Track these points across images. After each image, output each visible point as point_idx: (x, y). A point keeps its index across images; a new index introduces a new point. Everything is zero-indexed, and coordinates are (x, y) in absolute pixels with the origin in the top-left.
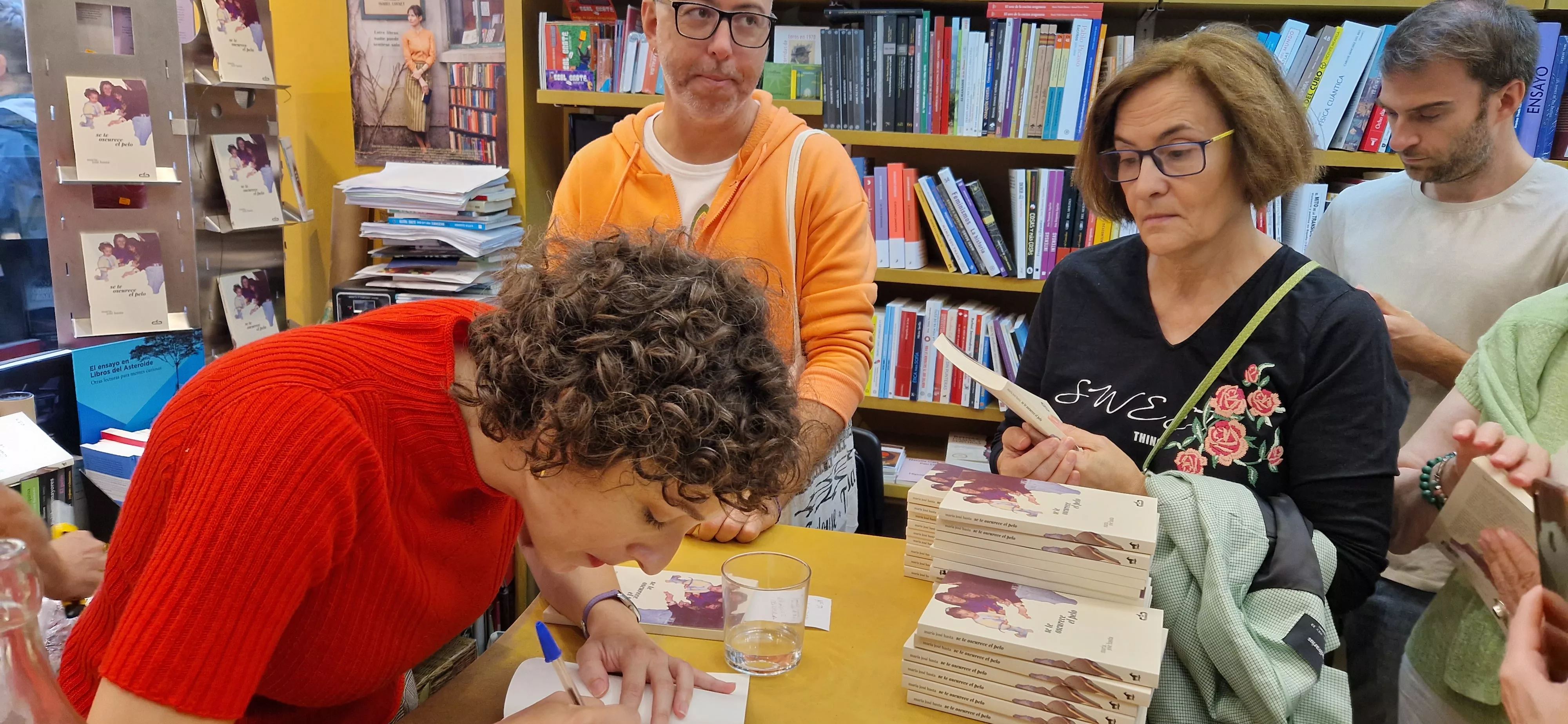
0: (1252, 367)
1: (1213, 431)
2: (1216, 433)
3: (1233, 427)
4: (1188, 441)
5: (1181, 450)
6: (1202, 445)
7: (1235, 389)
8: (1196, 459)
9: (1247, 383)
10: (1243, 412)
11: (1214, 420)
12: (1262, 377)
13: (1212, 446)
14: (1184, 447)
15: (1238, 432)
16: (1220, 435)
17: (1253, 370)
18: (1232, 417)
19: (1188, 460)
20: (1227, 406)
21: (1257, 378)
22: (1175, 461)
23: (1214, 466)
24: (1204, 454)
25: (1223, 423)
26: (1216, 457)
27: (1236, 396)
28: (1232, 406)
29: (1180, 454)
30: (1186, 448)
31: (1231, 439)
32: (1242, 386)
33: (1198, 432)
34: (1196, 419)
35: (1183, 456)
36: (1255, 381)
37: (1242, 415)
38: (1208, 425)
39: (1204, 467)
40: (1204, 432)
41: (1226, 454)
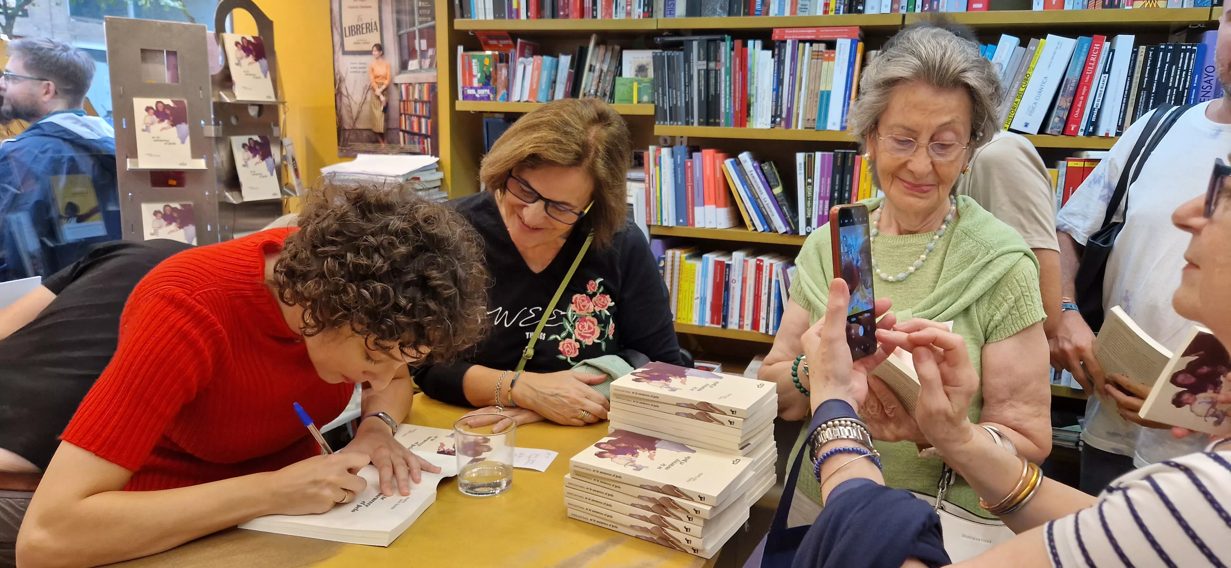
0: (591, 282)
1: (578, 325)
2: (580, 326)
3: (589, 320)
4: (564, 334)
5: (561, 341)
6: (574, 335)
7: (584, 297)
8: (573, 345)
9: (590, 291)
10: (593, 311)
11: (576, 318)
12: (600, 288)
13: (580, 334)
14: (562, 339)
15: (593, 323)
16: (583, 327)
17: (593, 284)
18: (587, 314)
19: (567, 347)
20: (583, 308)
21: (597, 288)
22: (559, 348)
23: (584, 347)
24: (577, 340)
25: (582, 319)
26: (584, 341)
27: (586, 302)
28: (586, 308)
29: (561, 344)
30: (564, 339)
31: (590, 328)
32: (587, 294)
33: (569, 327)
34: (564, 319)
35: (564, 345)
36: (596, 290)
37: (592, 313)
38: (574, 321)
39: (578, 349)
40: (572, 326)
41: (589, 337)
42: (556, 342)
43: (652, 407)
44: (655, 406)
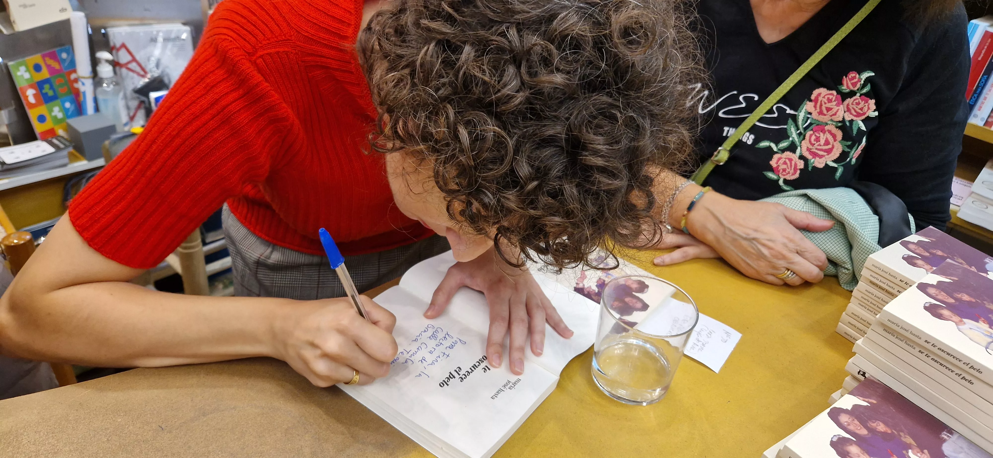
0: (852, 75)
1: (811, 136)
2: (813, 138)
3: (830, 132)
4: (784, 144)
5: (776, 153)
6: (799, 148)
7: (832, 94)
8: (793, 163)
9: (844, 88)
10: (841, 119)
11: (811, 124)
12: (864, 86)
13: (808, 149)
14: (779, 150)
15: (834, 136)
16: (818, 139)
17: (854, 78)
18: (829, 122)
19: (785, 163)
20: (825, 112)
21: (858, 86)
22: (771, 163)
23: (810, 169)
24: (801, 157)
25: (820, 127)
26: (812, 161)
27: (835, 103)
28: (830, 113)
29: (776, 157)
30: (783, 151)
31: (827, 143)
32: (839, 92)
33: (794, 135)
34: (790, 121)
35: (780, 159)
36: (856, 89)
37: (840, 122)
38: (806, 129)
39: (801, 170)
40: (800, 134)
41: (821, 157)
42: (769, 153)
43: (958, 379)
44: (963, 378)
